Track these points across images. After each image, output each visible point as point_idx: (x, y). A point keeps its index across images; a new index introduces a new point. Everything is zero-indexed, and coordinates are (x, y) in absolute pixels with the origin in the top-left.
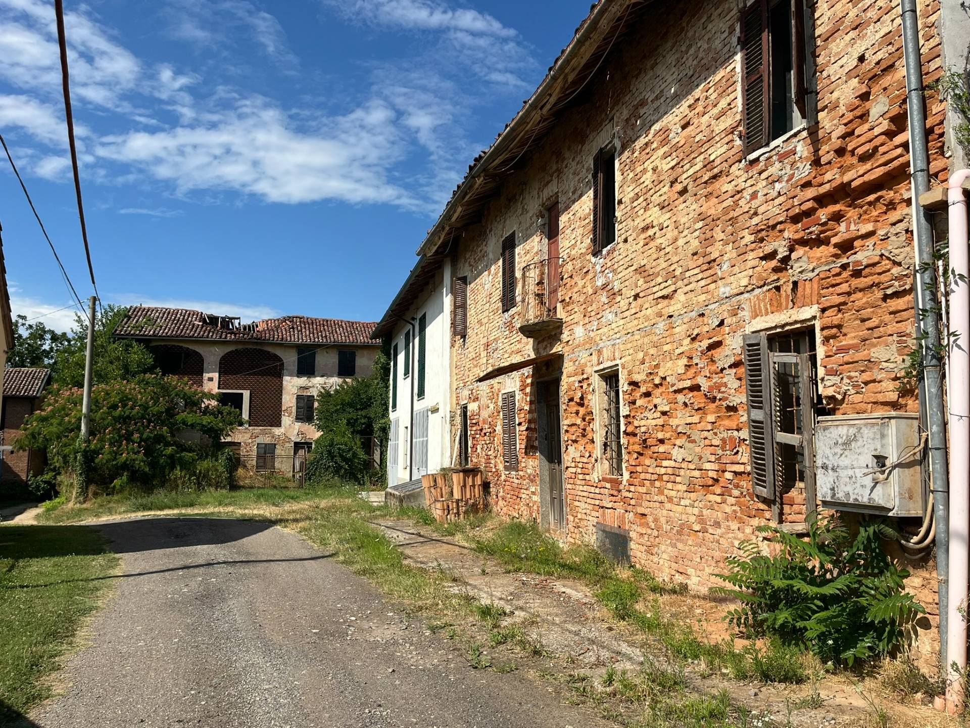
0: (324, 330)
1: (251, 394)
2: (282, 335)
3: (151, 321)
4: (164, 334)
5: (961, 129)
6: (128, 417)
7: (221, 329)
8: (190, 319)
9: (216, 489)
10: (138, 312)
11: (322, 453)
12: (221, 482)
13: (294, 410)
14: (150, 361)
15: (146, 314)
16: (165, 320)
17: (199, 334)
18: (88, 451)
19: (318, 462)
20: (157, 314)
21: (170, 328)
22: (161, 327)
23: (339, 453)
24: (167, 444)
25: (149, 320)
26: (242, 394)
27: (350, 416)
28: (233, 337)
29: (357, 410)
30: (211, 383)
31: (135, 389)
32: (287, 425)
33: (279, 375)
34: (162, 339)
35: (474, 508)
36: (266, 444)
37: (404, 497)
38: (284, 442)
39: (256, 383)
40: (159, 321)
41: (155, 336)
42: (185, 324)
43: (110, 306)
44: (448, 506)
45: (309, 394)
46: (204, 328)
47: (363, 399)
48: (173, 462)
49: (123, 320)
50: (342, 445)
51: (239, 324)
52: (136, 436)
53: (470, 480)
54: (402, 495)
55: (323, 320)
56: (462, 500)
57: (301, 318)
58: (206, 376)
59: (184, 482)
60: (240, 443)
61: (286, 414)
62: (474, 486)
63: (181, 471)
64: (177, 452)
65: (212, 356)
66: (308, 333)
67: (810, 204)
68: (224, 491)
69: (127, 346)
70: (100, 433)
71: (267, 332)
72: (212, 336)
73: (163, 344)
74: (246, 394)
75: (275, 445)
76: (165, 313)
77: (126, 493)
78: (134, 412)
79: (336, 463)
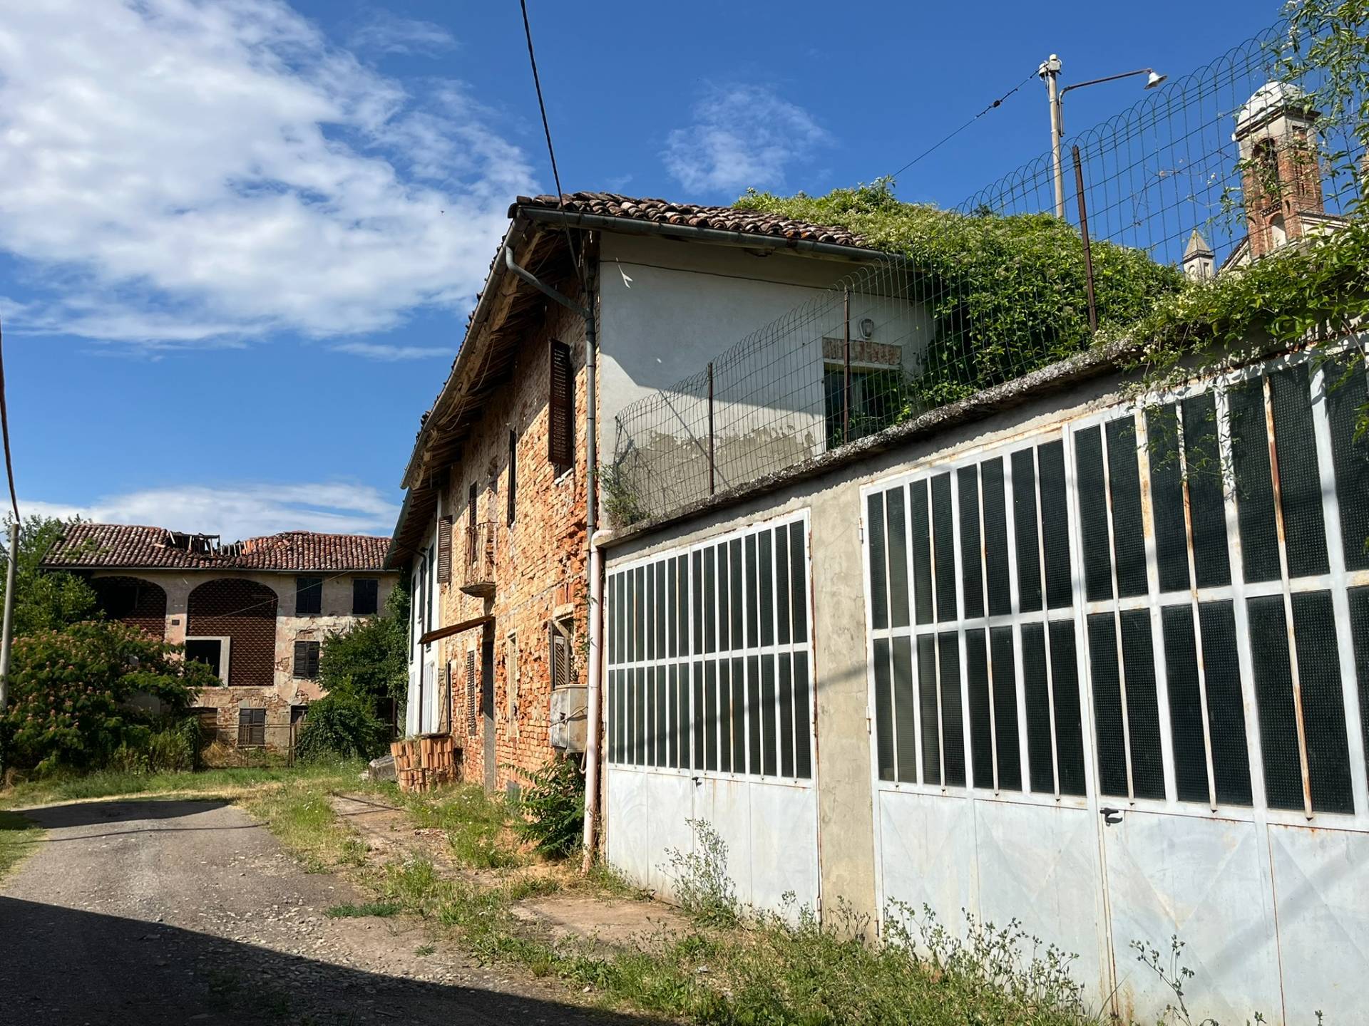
0: (336, 550)
1: (232, 642)
2: (276, 561)
3: (94, 545)
4: (111, 563)
5: (608, 502)
6: (59, 678)
7: (192, 553)
8: (148, 540)
9: (176, 769)
10: (76, 532)
11: (318, 721)
12: (183, 761)
13: (292, 662)
14: (91, 600)
15: (87, 534)
16: (114, 542)
17: (160, 561)
18: (6, 725)
19: (312, 733)
20: (103, 534)
21: (119, 554)
22: (108, 552)
23: (340, 720)
24: (110, 714)
25: (91, 543)
26: (219, 642)
27: (364, 670)
28: (207, 564)
29: (374, 661)
30: (177, 630)
31: (67, 641)
32: (282, 683)
33: (271, 614)
34: (108, 568)
35: (443, 778)
36: (252, 710)
37: (379, 769)
38: (278, 706)
39: (239, 626)
40: (104, 543)
41: (99, 565)
42: (141, 548)
43: (33, 518)
44: (413, 776)
45: (312, 640)
46: (168, 553)
47: (383, 646)
48: (117, 736)
49: (54, 544)
50: (344, 709)
51: (219, 544)
52: (68, 703)
53: (438, 748)
54: (378, 767)
55: (336, 537)
56: (428, 769)
57: (303, 535)
58: (170, 618)
59: (132, 761)
60: (216, 709)
61: (281, 668)
62: (443, 753)
63: (128, 747)
64: (124, 724)
65: (178, 591)
66: (311, 557)
67: (572, 529)
68: (185, 773)
69: (61, 580)
70: (21, 700)
71: (256, 555)
72: (178, 563)
73: (109, 575)
74: (225, 642)
75: (265, 710)
76: (113, 532)
77: (55, 777)
78: (67, 672)
79: (336, 733)
